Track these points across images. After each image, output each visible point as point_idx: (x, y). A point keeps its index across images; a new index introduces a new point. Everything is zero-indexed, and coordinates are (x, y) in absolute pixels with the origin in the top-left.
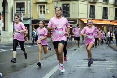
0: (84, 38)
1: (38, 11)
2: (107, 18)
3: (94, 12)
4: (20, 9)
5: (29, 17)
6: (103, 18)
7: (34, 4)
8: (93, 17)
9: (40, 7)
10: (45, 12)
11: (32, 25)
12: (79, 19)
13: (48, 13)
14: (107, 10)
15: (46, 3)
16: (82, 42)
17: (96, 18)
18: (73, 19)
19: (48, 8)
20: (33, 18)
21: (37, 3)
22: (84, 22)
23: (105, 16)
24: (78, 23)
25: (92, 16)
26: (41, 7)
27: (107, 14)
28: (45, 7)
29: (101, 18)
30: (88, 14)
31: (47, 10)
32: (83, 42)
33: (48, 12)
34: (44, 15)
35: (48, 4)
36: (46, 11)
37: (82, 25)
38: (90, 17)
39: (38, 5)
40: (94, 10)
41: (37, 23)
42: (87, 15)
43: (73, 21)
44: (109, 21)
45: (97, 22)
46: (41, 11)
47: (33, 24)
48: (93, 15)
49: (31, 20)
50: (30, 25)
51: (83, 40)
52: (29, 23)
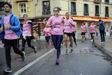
1: (19, 10)
2: (88, 15)
3: (76, 9)
4: (1, 9)
6: (84, 14)
7: (15, 3)
8: (74, 14)
9: (20, 6)
10: (26, 11)
13: (29, 11)
14: (88, 7)
15: (27, 1)
17: (77, 15)
19: (28, 7)
21: (17, 2)
23: (86, 13)
25: (73, 13)
26: (22, 6)
27: (88, 10)
28: (25, 5)
29: (83, 15)
30: (69, 11)
31: (28, 8)
33: (29, 10)
35: (28, 2)
36: (26, 9)
38: (71, 14)
39: (19, 3)
40: (75, 7)
44: (90, 17)
45: (79, 19)
46: (22, 10)
48: (74, 11)
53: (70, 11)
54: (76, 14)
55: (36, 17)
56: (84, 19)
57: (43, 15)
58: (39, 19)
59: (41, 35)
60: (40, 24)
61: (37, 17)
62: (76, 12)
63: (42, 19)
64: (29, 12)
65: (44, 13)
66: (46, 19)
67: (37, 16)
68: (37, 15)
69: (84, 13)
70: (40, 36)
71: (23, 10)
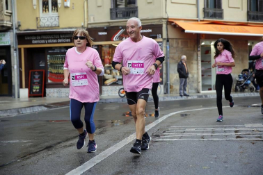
0: (185, 85)
1: (35, 2)
5: (9, 24)
6: (249, 17)
8: (214, 15)
10: (59, 6)
11: (20, 49)
12: (170, 23)
13: (66, 7)
16: (179, 98)
17: (226, 18)
18: (149, 23)
20: (19, 26)
22: (186, 31)
23: (256, 11)
24: (165, 36)
25: (211, 11)
27: (262, 3)
29: (244, 19)
30: (197, 5)
32: (184, 98)
33: (68, 4)
34: (55, 14)
36: (59, 0)
37: (180, 41)
38: (206, 14)
41: (34, 42)
42: (194, 8)
43: (150, 31)
45: (231, 31)
46: (45, 4)
47: (23, 47)
48: (215, 7)
49: (15, 31)
50: (12, 50)
51: (185, 89)
52: (7, 44)
53: (201, 6)
54: (221, 16)
55: (90, 26)
56: (247, 32)
57: (111, 18)
58: (100, 33)
59: (107, 82)
60: (104, 49)
61: (94, 26)
62: (222, 10)
63: (111, 31)
64: (67, 11)
65: (114, 12)
66: (122, 31)
67: (92, 21)
68: (92, 18)
69: (248, 12)
70: (104, 88)
71: (47, 4)
